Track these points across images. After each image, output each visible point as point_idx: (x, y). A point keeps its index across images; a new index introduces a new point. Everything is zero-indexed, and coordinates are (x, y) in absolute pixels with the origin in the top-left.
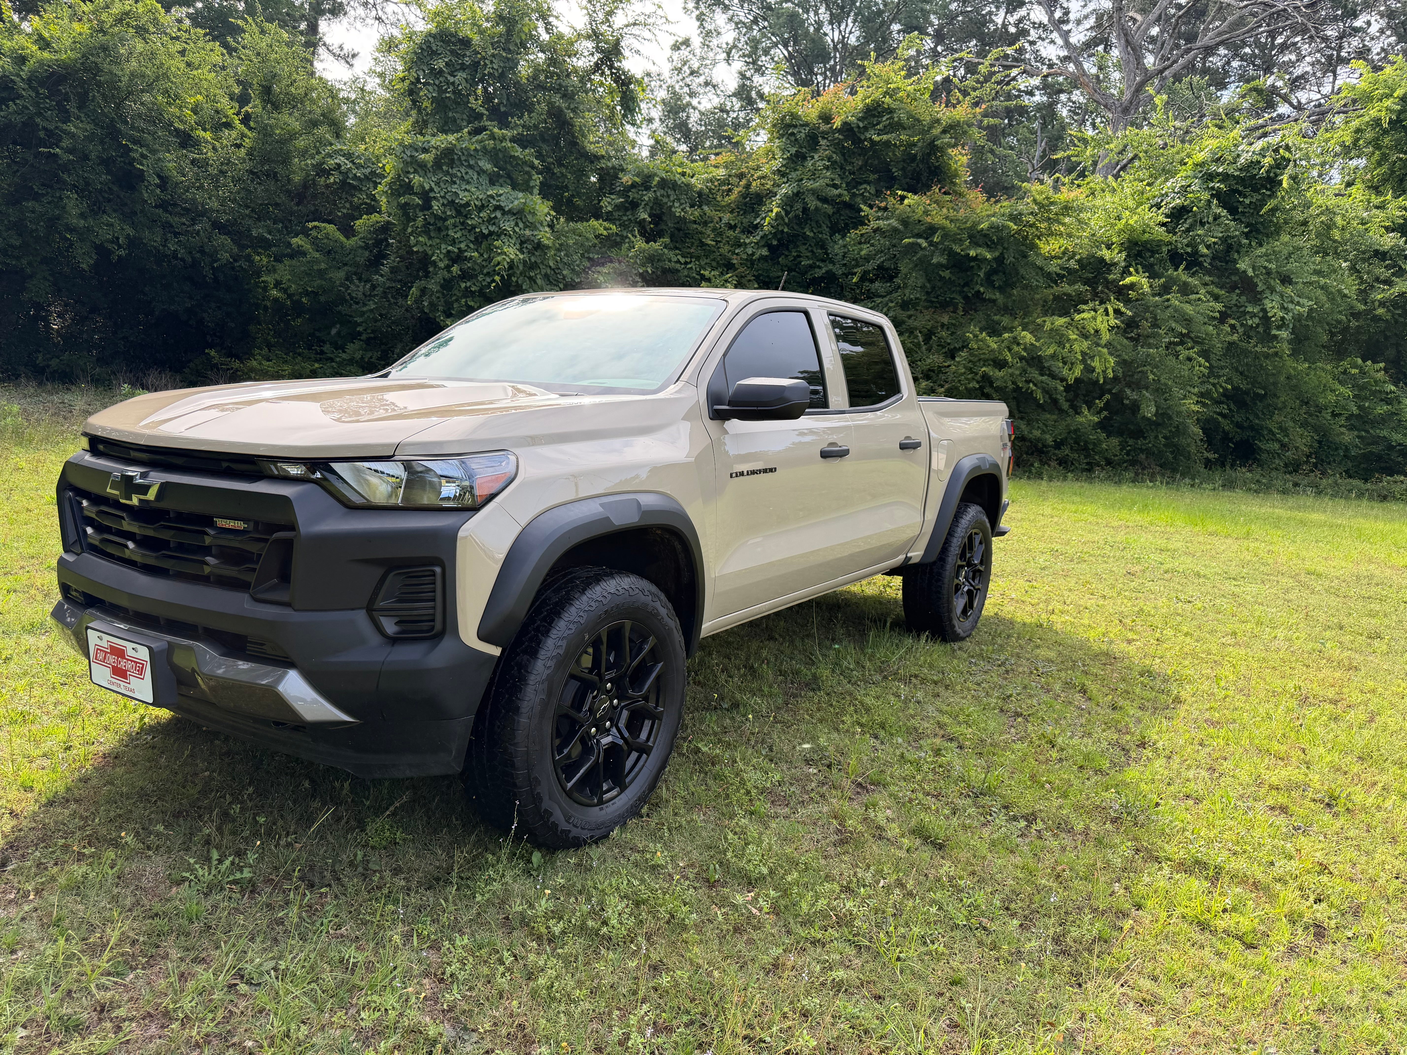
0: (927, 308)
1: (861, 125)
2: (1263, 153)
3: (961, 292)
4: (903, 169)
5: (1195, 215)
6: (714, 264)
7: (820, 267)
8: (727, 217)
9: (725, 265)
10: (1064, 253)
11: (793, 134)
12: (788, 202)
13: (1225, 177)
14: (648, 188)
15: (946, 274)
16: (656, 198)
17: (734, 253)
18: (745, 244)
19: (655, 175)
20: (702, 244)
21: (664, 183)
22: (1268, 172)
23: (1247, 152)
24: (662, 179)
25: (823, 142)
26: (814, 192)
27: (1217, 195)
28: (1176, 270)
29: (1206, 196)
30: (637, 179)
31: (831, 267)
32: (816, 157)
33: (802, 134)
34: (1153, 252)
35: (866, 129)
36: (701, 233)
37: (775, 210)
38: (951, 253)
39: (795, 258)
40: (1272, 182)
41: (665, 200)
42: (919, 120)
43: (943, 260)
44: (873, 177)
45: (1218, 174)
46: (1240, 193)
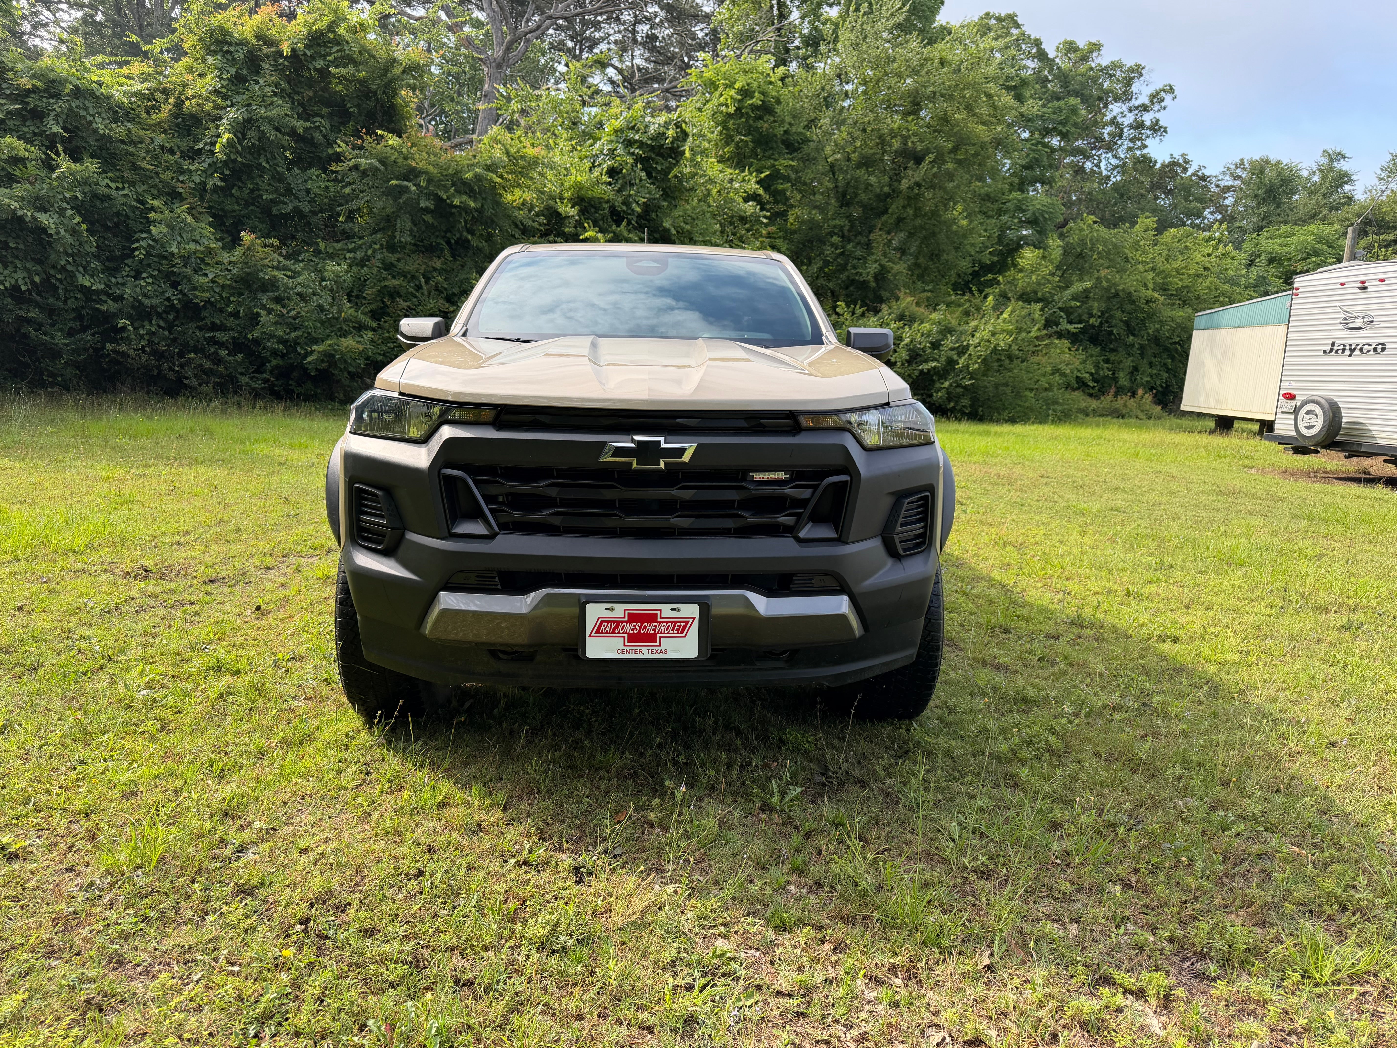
0: (414, 252)
1: (309, 53)
2: (666, 124)
3: (443, 237)
4: (358, 106)
5: (624, 177)
6: (155, 192)
7: (285, 203)
8: (160, 139)
9: (168, 194)
10: (523, 204)
11: (228, 52)
12: (241, 129)
13: (641, 145)
14: (58, 96)
15: (428, 218)
16: (71, 109)
17: (178, 181)
18: (190, 171)
19: (66, 80)
20: (135, 167)
21: (78, 92)
22: (672, 143)
23: (656, 123)
24: (77, 87)
25: (266, 66)
26: (270, 120)
27: (638, 159)
28: (619, 226)
29: (630, 160)
30: (39, 84)
31: (296, 203)
32: (261, 81)
33: (240, 55)
34: (597, 209)
35: (313, 58)
36: (132, 154)
37: (226, 136)
38: (439, 200)
39: (252, 191)
40: (675, 153)
41: (83, 113)
42: (374, 57)
43: (429, 204)
44: (325, 110)
45: (636, 141)
46: (653, 159)
